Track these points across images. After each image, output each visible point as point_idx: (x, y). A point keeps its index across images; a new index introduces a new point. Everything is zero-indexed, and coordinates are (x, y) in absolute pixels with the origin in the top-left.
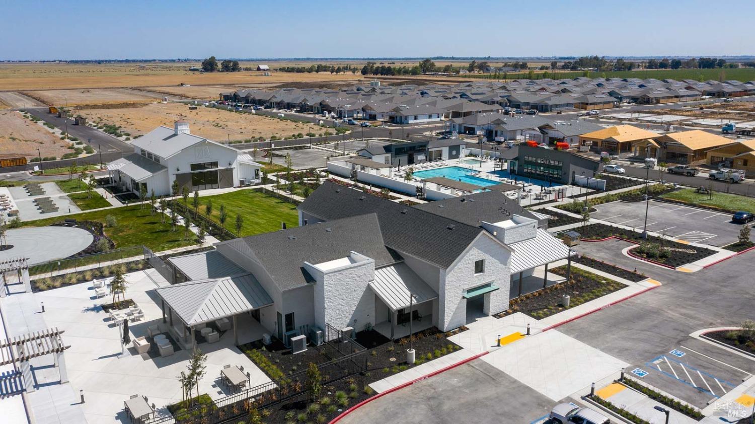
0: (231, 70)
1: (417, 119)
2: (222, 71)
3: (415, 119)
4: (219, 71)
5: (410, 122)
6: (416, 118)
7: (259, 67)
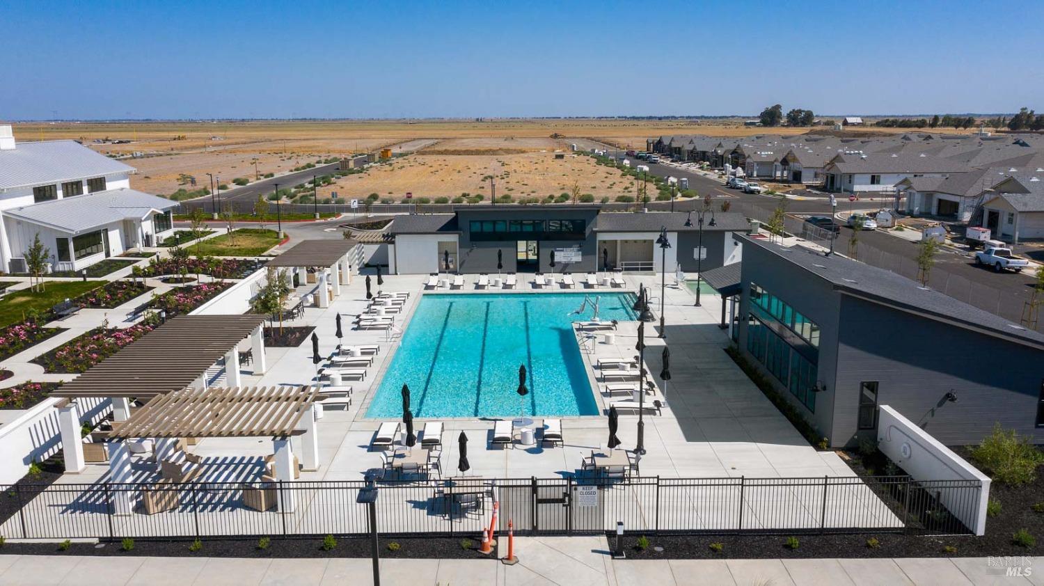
0: (800, 124)
1: (878, 183)
2: (787, 126)
3: (873, 182)
4: (783, 126)
5: (857, 188)
6: (874, 180)
7: (846, 119)
